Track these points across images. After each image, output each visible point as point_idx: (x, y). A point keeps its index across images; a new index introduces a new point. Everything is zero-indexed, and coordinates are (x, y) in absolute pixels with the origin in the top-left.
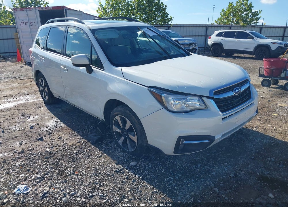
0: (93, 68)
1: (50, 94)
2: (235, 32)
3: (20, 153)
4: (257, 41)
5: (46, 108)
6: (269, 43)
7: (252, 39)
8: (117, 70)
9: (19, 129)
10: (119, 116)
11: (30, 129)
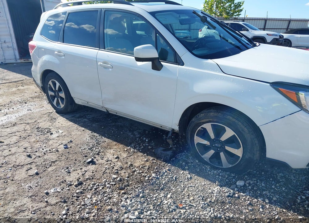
0: (162, 63)
1: (70, 99)
2: (228, 23)
3: (77, 184)
4: (252, 32)
5: (64, 119)
6: (265, 34)
7: (247, 31)
8: (208, 63)
9: (50, 150)
10: (210, 124)
11: (65, 149)
